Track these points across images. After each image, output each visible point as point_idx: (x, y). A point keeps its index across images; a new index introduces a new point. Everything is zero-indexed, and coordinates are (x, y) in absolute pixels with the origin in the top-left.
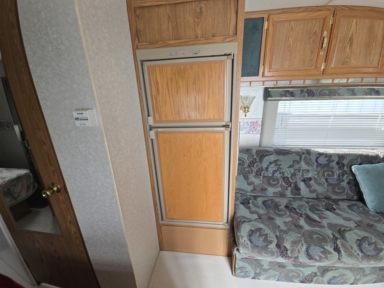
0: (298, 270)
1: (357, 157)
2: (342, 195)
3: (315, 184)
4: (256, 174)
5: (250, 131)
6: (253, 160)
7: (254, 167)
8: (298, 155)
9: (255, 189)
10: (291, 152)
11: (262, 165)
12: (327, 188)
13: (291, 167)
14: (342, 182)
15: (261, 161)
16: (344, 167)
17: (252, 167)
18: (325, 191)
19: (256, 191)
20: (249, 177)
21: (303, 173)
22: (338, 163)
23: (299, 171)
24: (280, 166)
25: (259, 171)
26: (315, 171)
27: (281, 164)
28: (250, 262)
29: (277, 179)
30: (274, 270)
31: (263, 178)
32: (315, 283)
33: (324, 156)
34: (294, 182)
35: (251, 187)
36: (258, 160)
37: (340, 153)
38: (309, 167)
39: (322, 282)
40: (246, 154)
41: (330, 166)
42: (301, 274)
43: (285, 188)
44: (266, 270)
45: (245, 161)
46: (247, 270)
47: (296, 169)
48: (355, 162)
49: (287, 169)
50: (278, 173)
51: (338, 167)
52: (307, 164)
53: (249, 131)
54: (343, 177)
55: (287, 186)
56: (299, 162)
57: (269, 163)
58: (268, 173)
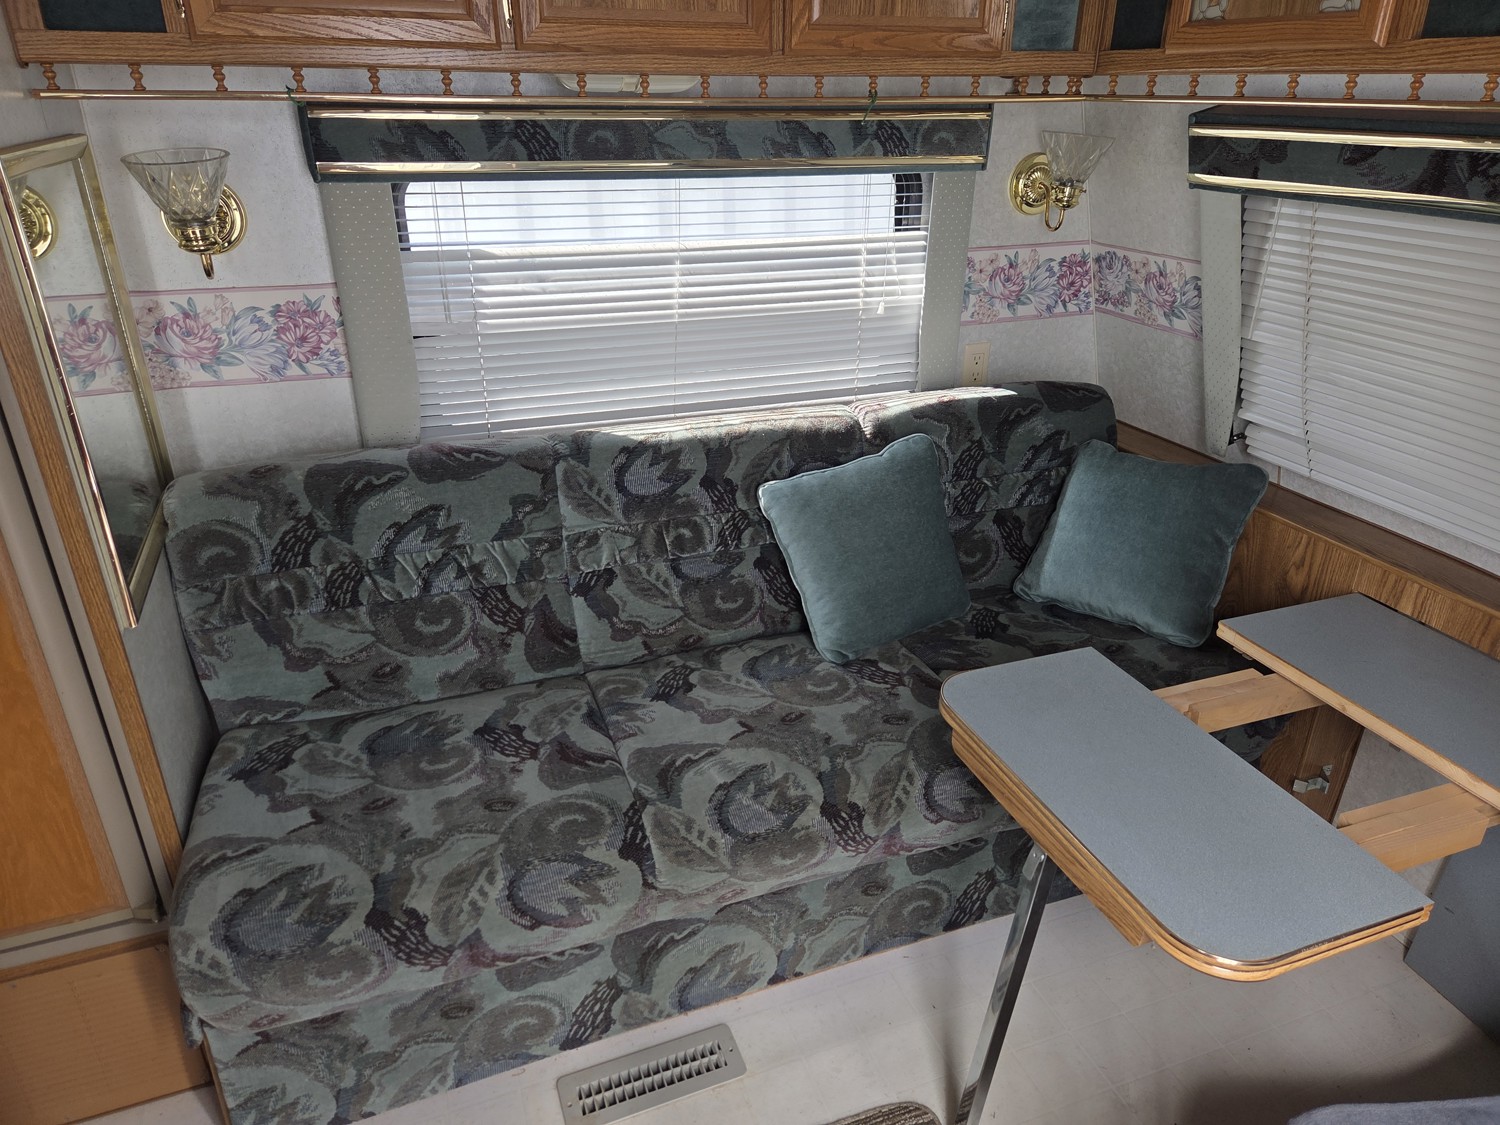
0: (534, 997)
1: (776, 446)
2: (745, 623)
3: (632, 597)
4: (332, 601)
5: (285, 362)
6: (294, 529)
7: (310, 566)
8: (533, 469)
9: (337, 685)
10: (495, 455)
11: (357, 548)
12: (681, 604)
13: (508, 531)
14: (737, 564)
15: (344, 526)
16: (734, 495)
17: (299, 567)
18: (678, 616)
19: (348, 690)
20: (293, 626)
21: (574, 552)
22: (707, 483)
23: (555, 545)
24: (454, 538)
25: (343, 582)
26: (624, 533)
27: (457, 528)
28: (293, 1050)
29: (450, 608)
30: (425, 1041)
31: (372, 614)
32: (625, 1025)
33: (647, 457)
34: (533, 604)
35: (314, 679)
36: (323, 522)
37: (713, 433)
38: (592, 518)
39: (651, 1012)
40: (245, 498)
41: (680, 501)
42: (556, 1011)
43: (495, 642)
44: (389, 1059)
45: (251, 542)
46: (289, 1099)
47: (540, 541)
48: (774, 467)
49: (493, 547)
50: (450, 573)
51: (713, 501)
52: (579, 505)
53: (280, 364)
54: (739, 539)
55: (506, 630)
56: (545, 504)
57: (389, 528)
58: (398, 586)
